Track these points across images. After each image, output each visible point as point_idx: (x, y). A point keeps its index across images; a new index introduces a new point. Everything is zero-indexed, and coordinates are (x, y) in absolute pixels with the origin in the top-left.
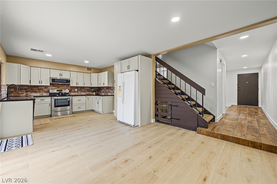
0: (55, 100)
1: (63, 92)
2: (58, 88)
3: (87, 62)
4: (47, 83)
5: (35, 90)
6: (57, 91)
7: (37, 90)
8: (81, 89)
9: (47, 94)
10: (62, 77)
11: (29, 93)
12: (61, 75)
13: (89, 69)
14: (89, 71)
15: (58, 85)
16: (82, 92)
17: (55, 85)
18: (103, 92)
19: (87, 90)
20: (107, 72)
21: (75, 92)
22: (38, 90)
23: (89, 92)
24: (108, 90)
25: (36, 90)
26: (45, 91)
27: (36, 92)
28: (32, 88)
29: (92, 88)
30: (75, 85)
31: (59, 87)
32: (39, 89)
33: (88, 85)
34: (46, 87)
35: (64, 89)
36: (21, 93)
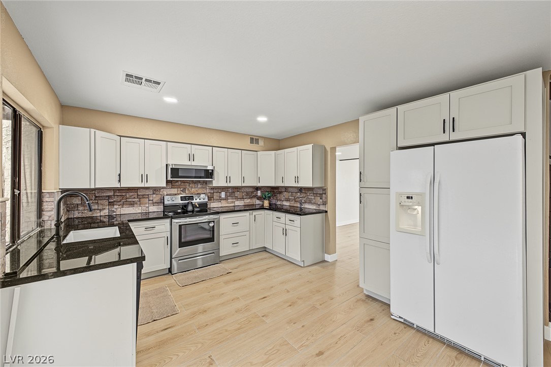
0: (180, 226)
1: (194, 201)
2: (184, 191)
3: (262, 119)
4: (158, 180)
5: (130, 200)
6: (182, 199)
7: (134, 198)
8: (233, 191)
9: (157, 209)
10: (193, 163)
11: (118, 207)
12: (191, 157)
13: (254, 140)
14: (254, 147)
15: (183, 184)
16: (237, 198)
17: (177, 184)
18: (288, 200)
19: (247, 193)
20: (310, 146)
21: (220, 199)
22: (136, 200)
23: (252, 198)
24: (304, 195)
25: (134, 200)
26: (154, 201)
27: (132, 204)
28: (124, 194)
29: (257, 188)
30: (223, 183)
31: (185, 189)
32: (141, 197)
33: (250, 182)
34: (156, 190)
35: (196, 192)
36: (98, 209)
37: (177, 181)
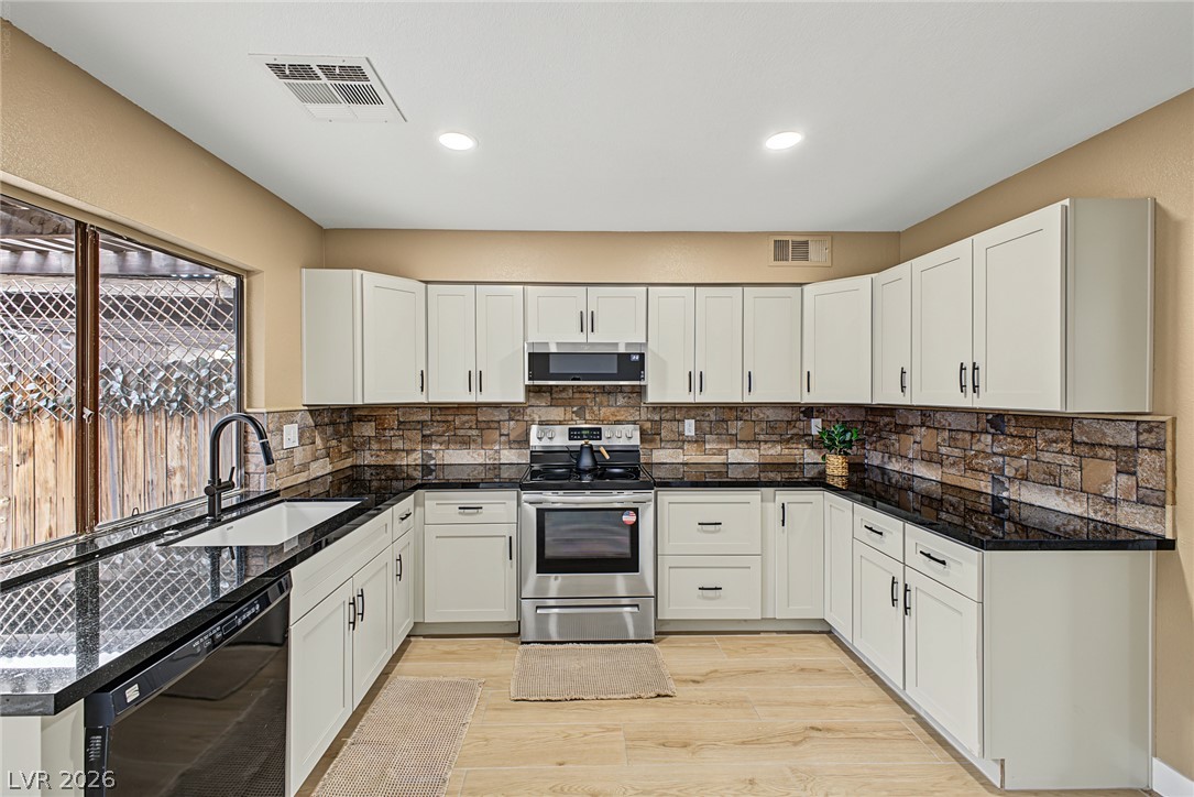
0: (541, 513)
1: (604, 442)
2: (580, 414)
3: (783, 142)
4: (511, 385)
5: (461, 432)
6: (574, 434)
7: (470, 428)
8: (723, 418)
9: (519, 456)
10: (593, 338)
11: (438, 447)
12: (587, 322)
13: (790, 247)
14: (791, 270)
15: (577, 395)
16: (735, 441)
17: (564, 395)
18: (932, 458)
19: (771, 427)
20: (1051, 216)
21: (680, 441)
22: (474, 432)
23: (788, 441)
24: (1018, 446)
25: (470, 432)
26: (512, 438)
27: (466, 443)
28: (451, 418)
29: (809, 411)
30: (679, 394)
31: (582, 408)
32: (483, 425)
33: (778, 387)
34: (514, 410)
35: (612, 418)
36: (403, 450)
37: (565, 387)
